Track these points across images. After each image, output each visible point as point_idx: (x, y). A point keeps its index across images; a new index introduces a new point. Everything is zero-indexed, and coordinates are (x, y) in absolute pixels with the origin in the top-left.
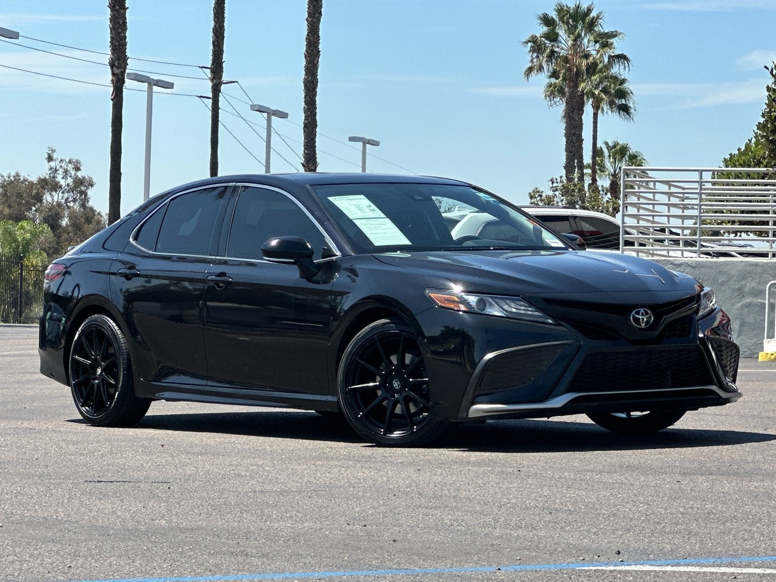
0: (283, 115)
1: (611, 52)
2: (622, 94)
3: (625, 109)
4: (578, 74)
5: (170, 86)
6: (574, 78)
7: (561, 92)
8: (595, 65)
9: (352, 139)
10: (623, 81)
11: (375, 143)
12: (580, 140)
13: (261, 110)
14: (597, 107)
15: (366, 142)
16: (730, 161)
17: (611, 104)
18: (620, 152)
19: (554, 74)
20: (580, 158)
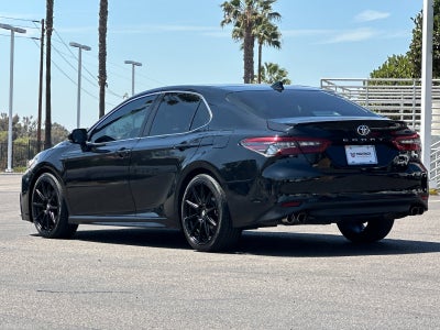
0: (88, 49)
1: (270, 11)
2: (275, 35)
3: (277, 44)
4: (251, 24)
5: (24, 31)
6: (249, 27)
7: (241, 35)
8: (261, 19)
9: (127, 62)
10: (276, 29)
11: (140, 65)
12: (252, 62)
13: (75, 45)
14: (261, 43)
15: (134, 64)
16: (374, 74)
17: (269, 41)
18: (273, 69)
19: (238, 24)
20: (253, 72)
